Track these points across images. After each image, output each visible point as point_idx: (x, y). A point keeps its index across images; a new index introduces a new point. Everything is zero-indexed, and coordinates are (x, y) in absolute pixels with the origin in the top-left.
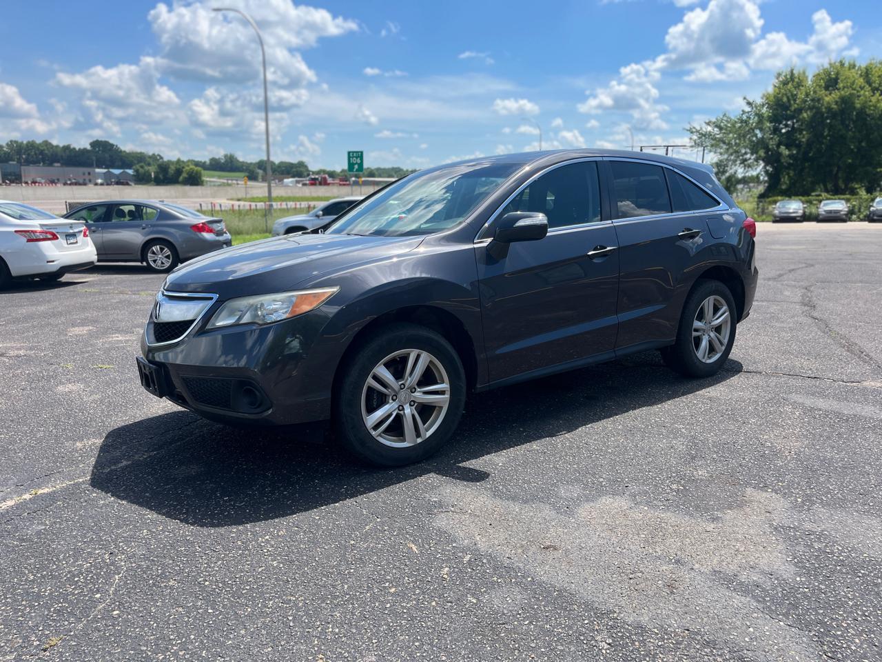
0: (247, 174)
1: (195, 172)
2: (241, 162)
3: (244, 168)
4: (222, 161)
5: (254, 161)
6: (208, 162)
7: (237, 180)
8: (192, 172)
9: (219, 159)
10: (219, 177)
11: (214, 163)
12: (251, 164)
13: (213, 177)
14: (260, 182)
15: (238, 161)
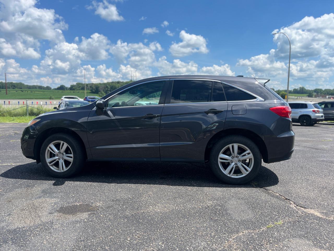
0: (308, 95)
1: (284, 94)
2: (307, 90)
3: (308, 92)
4: (298, 90)
5: (313, 89)
6: (292, 90)
7: (302, 97)
8: (283, 94)
9: (297, 89)
10: (295, 96)
11: (295, 91)
12: (311, 90)
13: (293, 96)
14: (314, 98)
15: (305, 89)
